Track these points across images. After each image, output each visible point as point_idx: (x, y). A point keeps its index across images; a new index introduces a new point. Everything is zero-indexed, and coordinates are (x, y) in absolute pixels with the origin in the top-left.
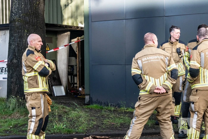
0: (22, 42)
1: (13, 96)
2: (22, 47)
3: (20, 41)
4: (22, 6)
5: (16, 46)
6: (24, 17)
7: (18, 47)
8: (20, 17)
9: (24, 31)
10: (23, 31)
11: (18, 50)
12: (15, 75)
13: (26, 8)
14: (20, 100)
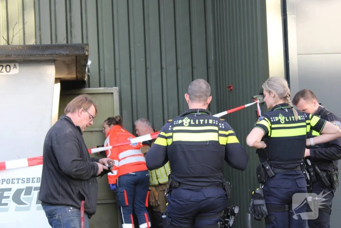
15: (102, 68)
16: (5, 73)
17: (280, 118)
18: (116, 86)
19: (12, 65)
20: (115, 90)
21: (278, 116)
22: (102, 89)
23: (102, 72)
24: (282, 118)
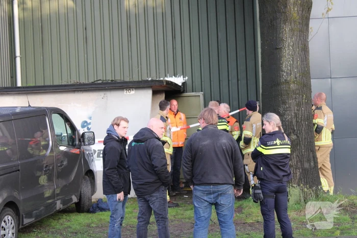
0: (301, 111)
1: (294, 185)
2: (301, 118)
3: (298, 110)
4: (297, 63)
5: (293, 117)
6: (301, 77)
7: (297, 117)
8: (296, 78)
9: (303, 96)
10: (301, 96)
11: (297, 122)
12: (295, 156)
13: (303, 66)
14: (306, 190)
15: (194, 81)
16: (128, 93)
17: (277, 141)
18: (202, 91)
19: (131, 89)
20: (201, 94)
21: (276, 140)
22: (193, 94)
23: (194, 83)
24: (278, 142)
